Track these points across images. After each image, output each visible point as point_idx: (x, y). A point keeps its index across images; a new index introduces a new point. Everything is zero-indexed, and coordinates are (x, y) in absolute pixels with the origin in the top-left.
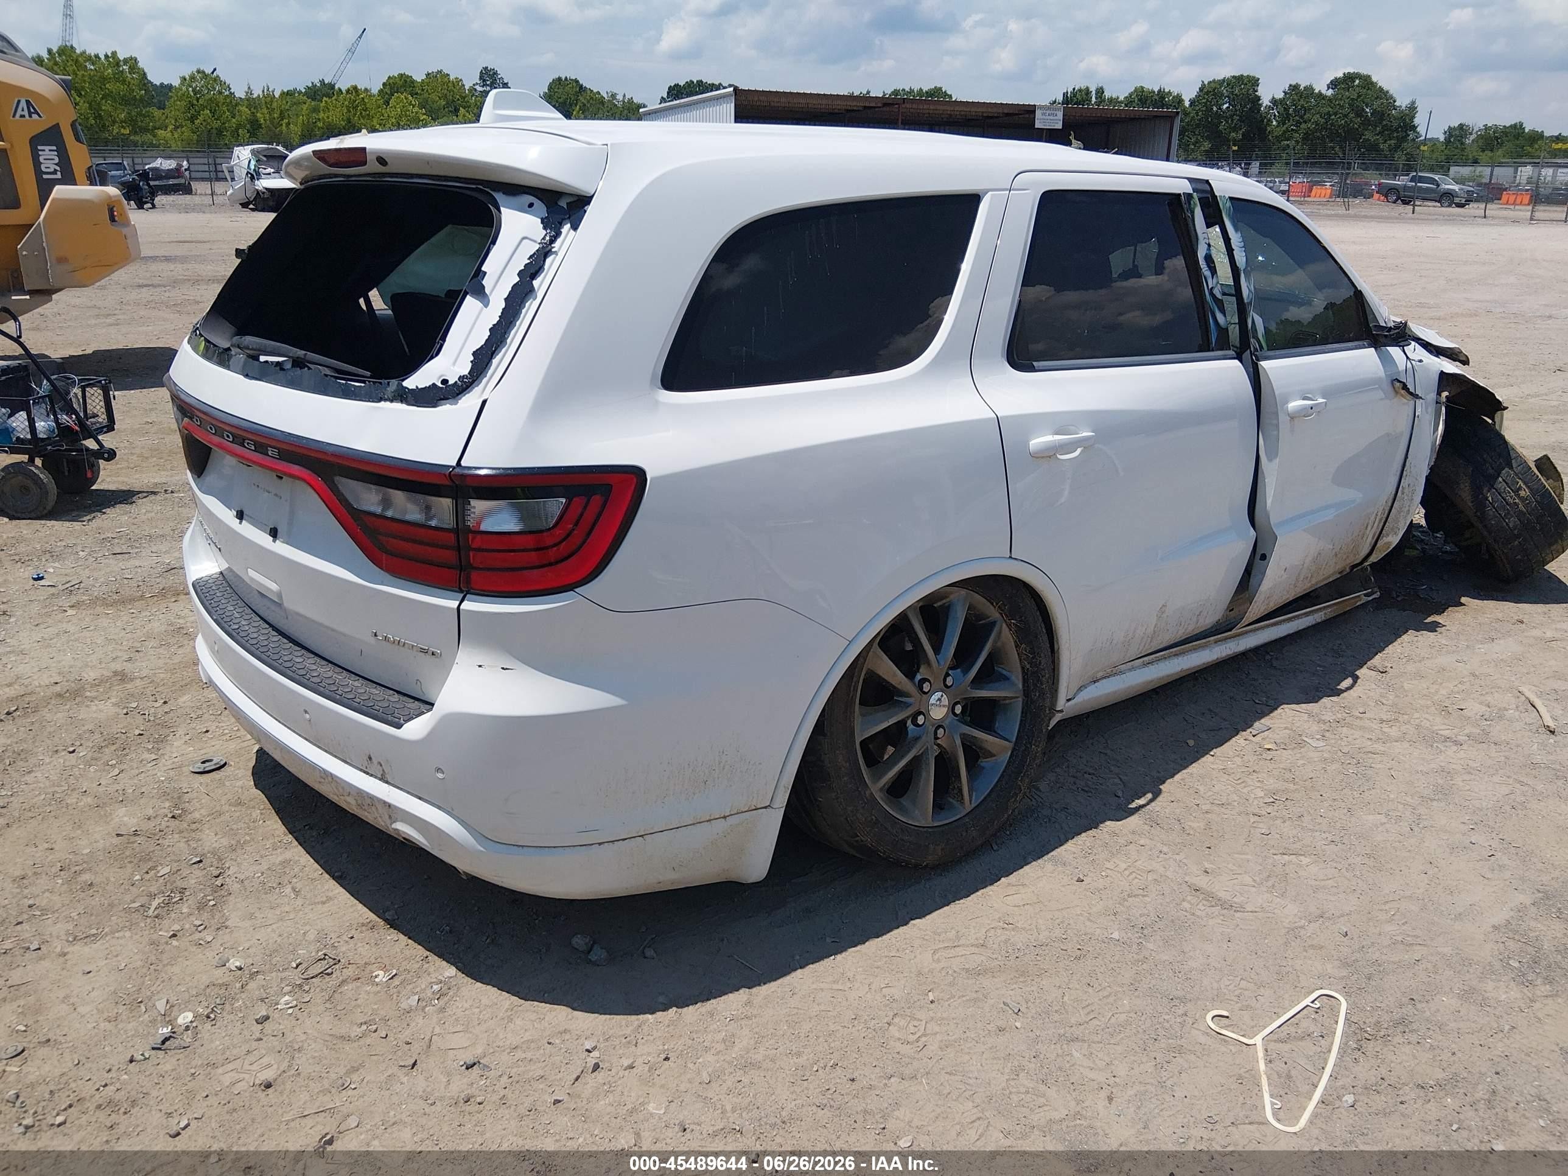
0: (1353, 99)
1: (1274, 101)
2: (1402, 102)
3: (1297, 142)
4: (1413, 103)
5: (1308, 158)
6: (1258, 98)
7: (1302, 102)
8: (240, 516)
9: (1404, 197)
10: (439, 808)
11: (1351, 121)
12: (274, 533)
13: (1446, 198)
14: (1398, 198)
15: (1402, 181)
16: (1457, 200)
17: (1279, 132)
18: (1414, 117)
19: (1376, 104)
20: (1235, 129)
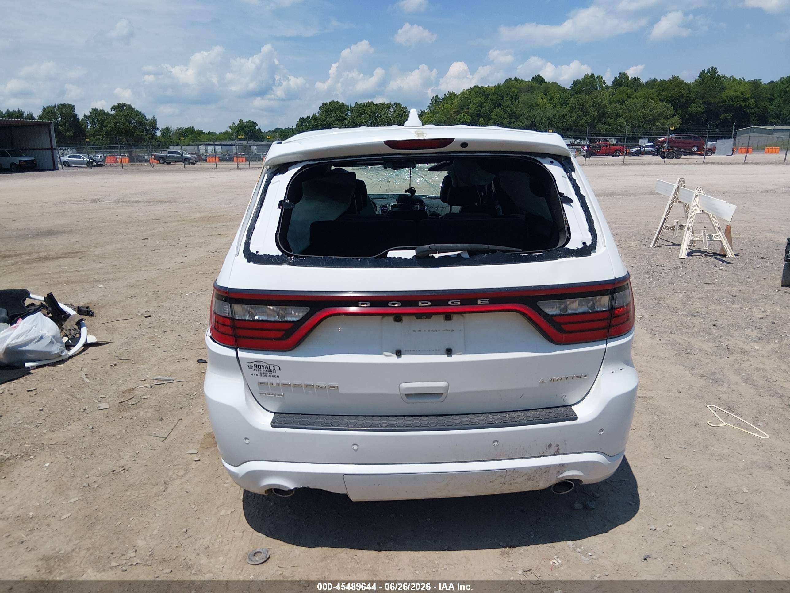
0: (125, 116)
1: (85, 116)
2: (149, 117)
3: (103, 137)
4: (154, 117)
5: (110, 144)
6: (76, 115)
7: (100, 117)
8: (399, 353)
9: (166, 161)
10: (591, 452)
11: (128, 126)
12: (449, 352)
13: (186, 161)
14: (165, 162)
15: (164, 154)
16: (191, 161)
17: (92, 132)
18: (156, 124)
19: (137, 119)
20: (68, 131)
